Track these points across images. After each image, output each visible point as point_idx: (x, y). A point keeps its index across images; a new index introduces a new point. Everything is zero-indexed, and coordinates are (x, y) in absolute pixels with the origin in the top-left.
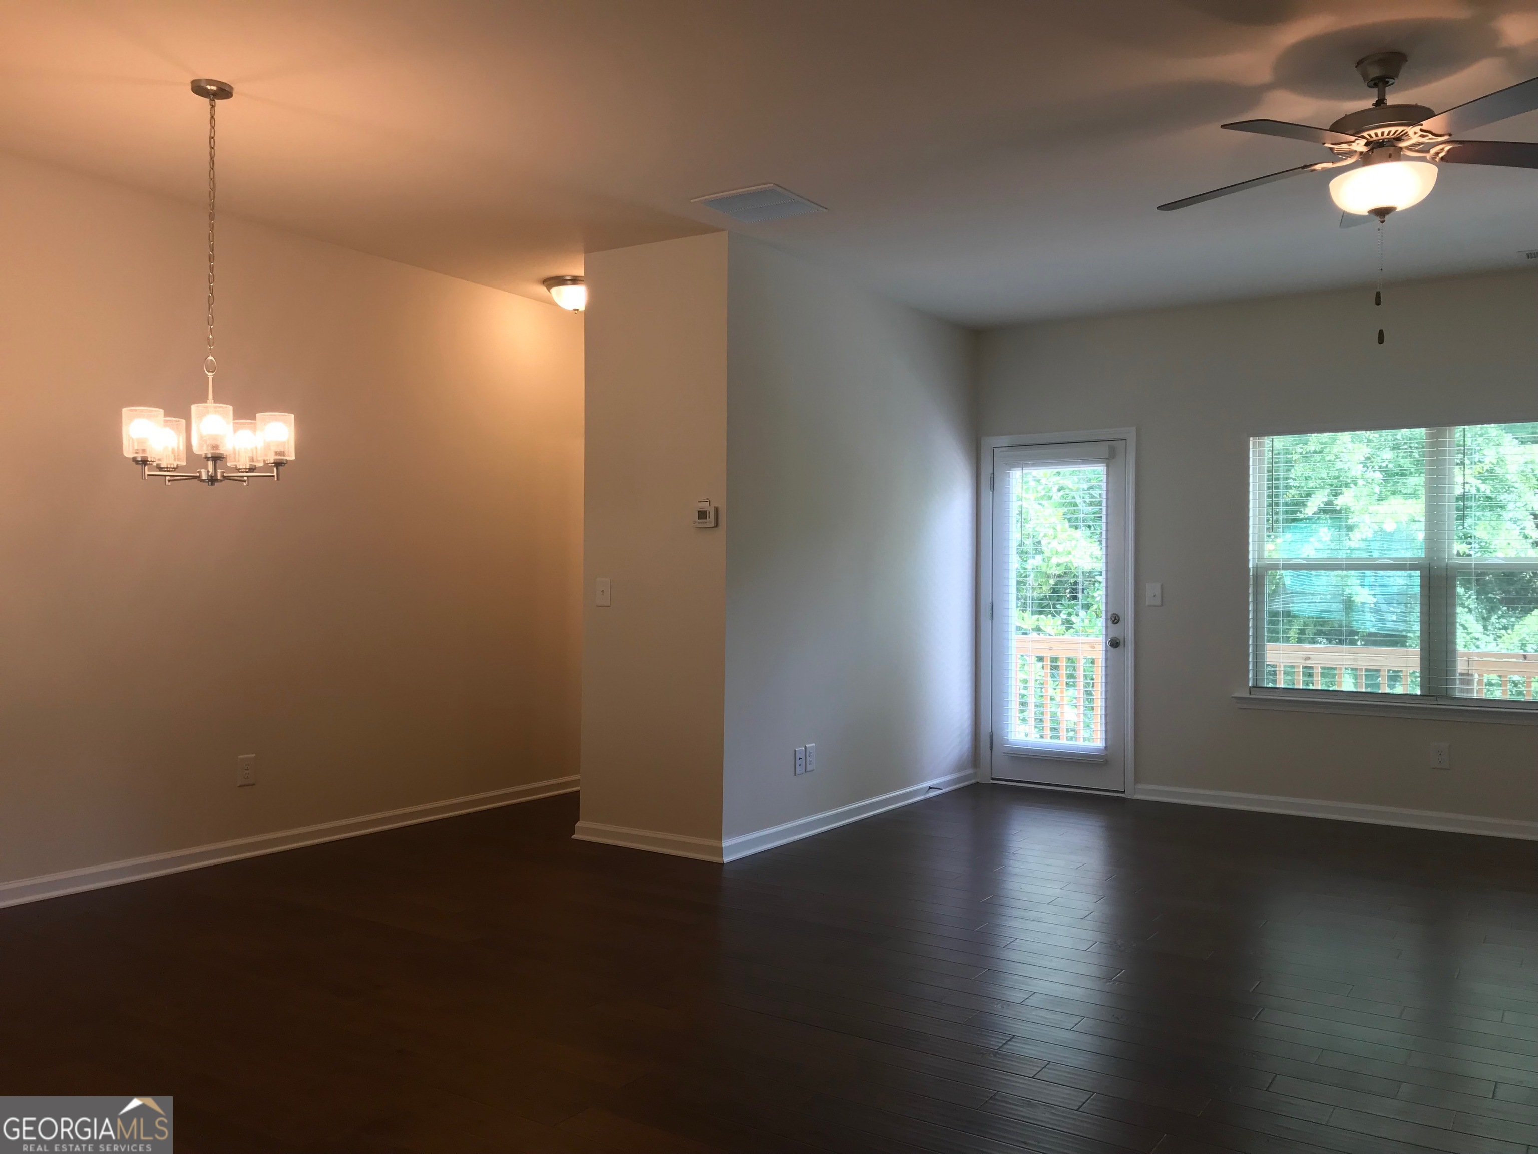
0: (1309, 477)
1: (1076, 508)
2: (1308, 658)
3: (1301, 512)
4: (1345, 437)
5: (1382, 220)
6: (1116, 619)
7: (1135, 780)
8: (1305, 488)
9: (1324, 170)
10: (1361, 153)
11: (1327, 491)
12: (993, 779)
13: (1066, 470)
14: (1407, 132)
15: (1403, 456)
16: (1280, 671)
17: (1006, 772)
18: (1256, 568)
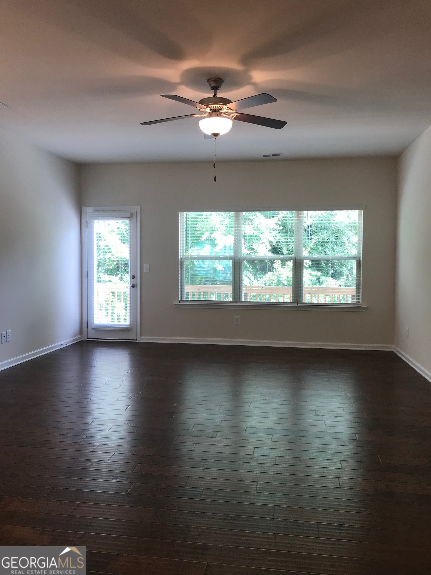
0: (203, 227)
1: (124, 236)
2: (199, 290)
3: (200, 239)
4: (214, 213)
5: (216, 137)
6: (133, 277)
7: (140, 335)
8: (202, 231)
9: (197, 117)
10: (209, 113)
11: (209, 232)
12: (88, 339)
13: (120, 221)
14: (223, 108)
15: (232, 221)
16: (190, 294)
17: (93, 336)
18: (181, 259)
